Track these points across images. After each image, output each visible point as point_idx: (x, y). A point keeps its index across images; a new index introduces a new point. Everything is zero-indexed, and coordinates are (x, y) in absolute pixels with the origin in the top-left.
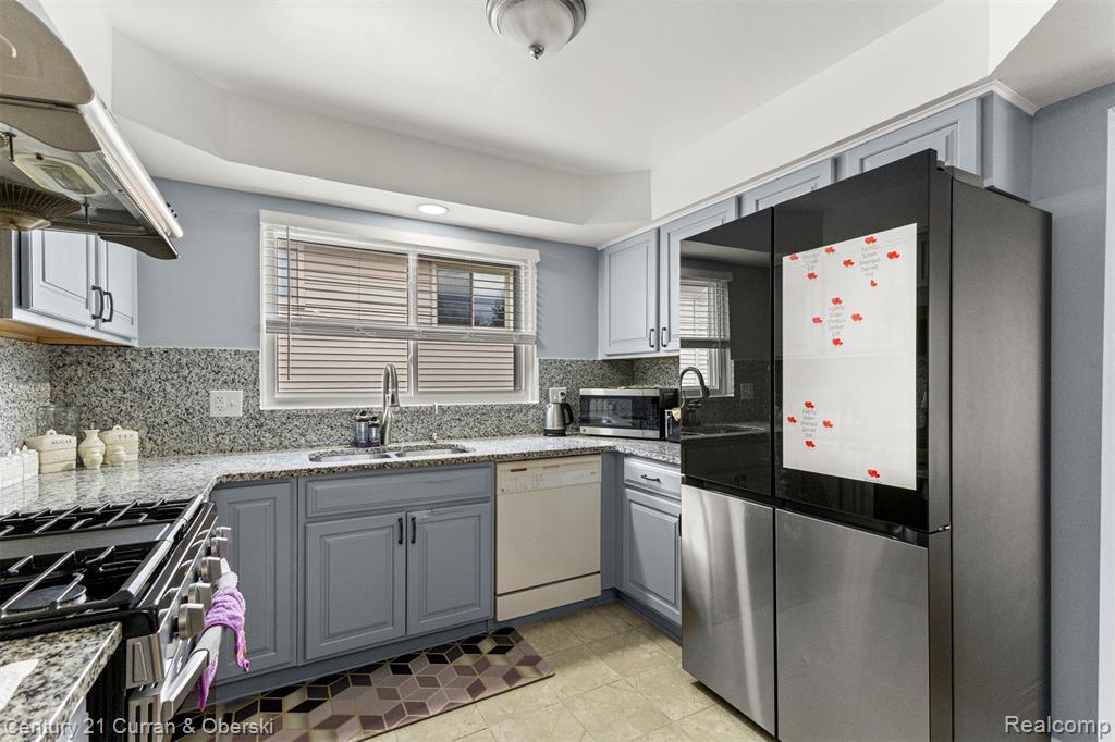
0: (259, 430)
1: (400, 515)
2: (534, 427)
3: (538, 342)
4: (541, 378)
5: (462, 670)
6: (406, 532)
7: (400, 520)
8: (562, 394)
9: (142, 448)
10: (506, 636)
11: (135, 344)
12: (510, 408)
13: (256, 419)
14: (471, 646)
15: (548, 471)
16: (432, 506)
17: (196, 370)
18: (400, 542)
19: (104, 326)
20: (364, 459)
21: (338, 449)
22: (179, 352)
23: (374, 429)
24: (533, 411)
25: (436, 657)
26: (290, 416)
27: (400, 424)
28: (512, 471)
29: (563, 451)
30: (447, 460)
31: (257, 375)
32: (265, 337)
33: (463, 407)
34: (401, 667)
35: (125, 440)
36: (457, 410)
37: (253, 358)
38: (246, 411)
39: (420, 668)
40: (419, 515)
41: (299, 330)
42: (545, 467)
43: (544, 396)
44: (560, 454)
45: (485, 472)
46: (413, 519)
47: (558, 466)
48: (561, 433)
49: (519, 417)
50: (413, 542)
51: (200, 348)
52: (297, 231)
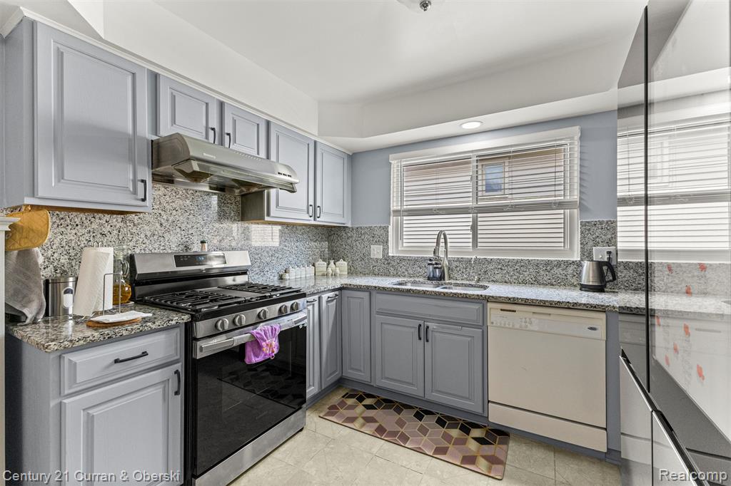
0: (389, 265)
1: (421, 322)
2: (574, 281)
3: (582, 207)
4: (583, 237)
6: (423, 334)
7: (420, 325)
8: (609, 253)
9: (349, 269)
11: (349, 225)
12: (548, 263)
13: (387, 259)
15: (535, 316)
16: (439, 321)
17: (367, 236)
18: (420, 339)
19: (318, 219)
20: (429, 288)
21: (417, 280)
22: (361, 228)
23: (437, 270)
24: (572, 267)
26: (402, 259)
27: (458, 269)
28: (501, 310)
29: (551, 302)
31: (388, 240)
32: (393, 219)
33: (503, 260)
35: (343, 264)
36: (499, 262)
37: (386, 229)
38: (383, 256)
40: (432, 325)
41: (406, 213)
42: (534, 313)
43: (586, 254)
44: (547, 304)
45: (476, 307)
46: (428, 327)
47: (550, 314)
49: (558, 271)
50: (427, 341)
51: (367, 226)
52: (405, 161)
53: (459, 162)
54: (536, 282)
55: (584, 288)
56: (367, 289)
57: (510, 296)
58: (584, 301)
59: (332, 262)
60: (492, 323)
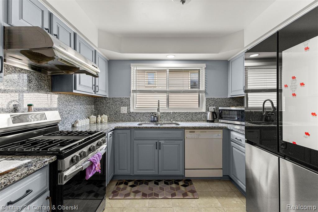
0: (131, 116)
1: (157, 141)
2: (204, 119)
3: (205, 92)
4: (206, 104)
5: (172, 188)
6: (158, 146)
7: (156, 143)
8: (214, 109)
9: (108, 119)
10: (188, 182)
11: (108, 97)
12: (196, 113)
13: (129, 113)
14: (177, 182)
15: (201, 133)
16: (165, 140)
17: (118, 102)
18: (156, 149)
19: (97, 93)
20: (153, 125)
21: (146, 122)
22: (115, 98)
23: (155, 118)
24: (203, 114)
25: (166, 183)
26: (137, 113)
27: (163, 116)
28: (190, 132)
30: (169, 127)
31: (130, 103)
32: (132, 94)
33: (181, 112)
34: (156, 183)
35: (105, 117)
36: (179, 113)
37: (129, 99)
38: (128, 112)
39: (161, 184)
40: (162, 142)
41: (139, 92)
42: (201, 132)
43: (208, 110)
44: (206, 128)
45: (181, 131)
46: (160, 143)
47: (206, 132)
48: (212, 121)
49: (199, 116)
50: (160, 149)
51: (119, 97)
52: (139, 68)
53: (163, 71)
54: (192, 120)
55: (208, 121)
56: (130, 128)
57: (194, 126)
58: (208, 126)
59: (99, 116)
60: (187, 138)
